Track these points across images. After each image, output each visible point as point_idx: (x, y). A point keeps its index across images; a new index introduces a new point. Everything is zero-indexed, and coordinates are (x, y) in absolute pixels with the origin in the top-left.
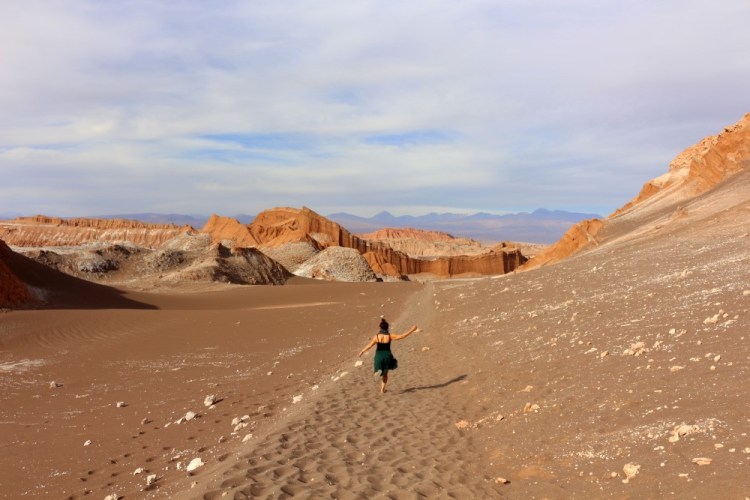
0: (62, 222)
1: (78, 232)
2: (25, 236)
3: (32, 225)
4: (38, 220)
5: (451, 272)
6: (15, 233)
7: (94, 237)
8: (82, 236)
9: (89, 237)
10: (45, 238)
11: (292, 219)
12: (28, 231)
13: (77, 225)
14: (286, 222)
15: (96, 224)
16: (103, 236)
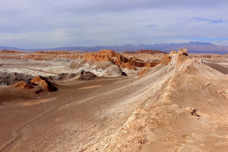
0: (47, 53)
1: (51, 55)
2: (37, 57)
3: (39, 54)
4: (40, 52)
5: (152, 66)
6: (35, 57)
7: (56, 57)
8: (52, 57)
9: (54, 57)
10: (42, 58)
11: (108, 53)
12: (38, 56)
13: (51, 53)
14: (106, 54)
15: (56, 53)
16: (58, 56)
